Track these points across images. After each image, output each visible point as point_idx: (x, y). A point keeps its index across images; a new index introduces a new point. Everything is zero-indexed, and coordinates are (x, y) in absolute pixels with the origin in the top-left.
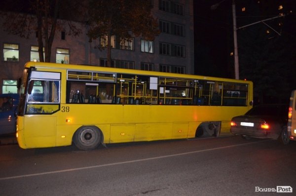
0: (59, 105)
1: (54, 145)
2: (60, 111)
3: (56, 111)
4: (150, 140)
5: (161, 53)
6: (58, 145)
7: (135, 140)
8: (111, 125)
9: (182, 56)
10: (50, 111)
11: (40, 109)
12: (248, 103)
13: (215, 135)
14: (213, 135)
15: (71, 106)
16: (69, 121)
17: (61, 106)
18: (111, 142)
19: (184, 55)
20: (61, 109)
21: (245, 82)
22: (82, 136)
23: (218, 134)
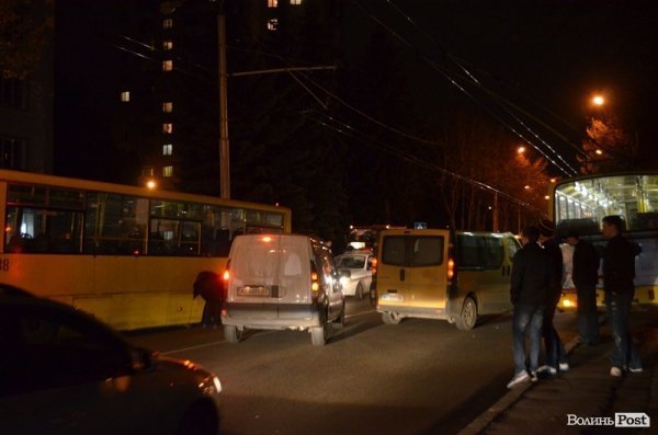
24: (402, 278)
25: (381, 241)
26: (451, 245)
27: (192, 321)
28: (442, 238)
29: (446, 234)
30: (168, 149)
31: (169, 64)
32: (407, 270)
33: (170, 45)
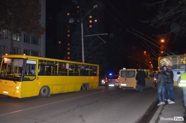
0: (35, 76)
1: (32, 96)
2: (36, 79)
3: (34, 79)
4: (65, 92)
5: (25, 41)
6: (34, 96)
7: (61, 92)
8: (53, 85)
9: (38, 44)
10: (32, 79)
11: (29, 78)
12: (97, 75)
13: (86, 89)
14: (85, 90)
15: (40, 76)
16: (39, 84)
17: (36, 76)
18: (53, 94)
19: (39, 43)
20: (36, 78)
21: (96, 65)
22: (42, 91)
23: (87, 89)
24: (126, 80)
25: (121, 72)
26: (137, 73)
27: (78, 90)
28: (135, 71)
29: (136, 70)
30: (69, 53)
31: (69, 35)
32: (127, 78)
33: (69, 31)
